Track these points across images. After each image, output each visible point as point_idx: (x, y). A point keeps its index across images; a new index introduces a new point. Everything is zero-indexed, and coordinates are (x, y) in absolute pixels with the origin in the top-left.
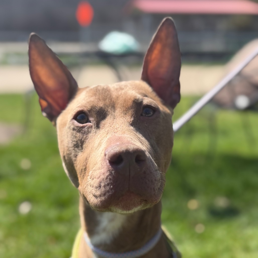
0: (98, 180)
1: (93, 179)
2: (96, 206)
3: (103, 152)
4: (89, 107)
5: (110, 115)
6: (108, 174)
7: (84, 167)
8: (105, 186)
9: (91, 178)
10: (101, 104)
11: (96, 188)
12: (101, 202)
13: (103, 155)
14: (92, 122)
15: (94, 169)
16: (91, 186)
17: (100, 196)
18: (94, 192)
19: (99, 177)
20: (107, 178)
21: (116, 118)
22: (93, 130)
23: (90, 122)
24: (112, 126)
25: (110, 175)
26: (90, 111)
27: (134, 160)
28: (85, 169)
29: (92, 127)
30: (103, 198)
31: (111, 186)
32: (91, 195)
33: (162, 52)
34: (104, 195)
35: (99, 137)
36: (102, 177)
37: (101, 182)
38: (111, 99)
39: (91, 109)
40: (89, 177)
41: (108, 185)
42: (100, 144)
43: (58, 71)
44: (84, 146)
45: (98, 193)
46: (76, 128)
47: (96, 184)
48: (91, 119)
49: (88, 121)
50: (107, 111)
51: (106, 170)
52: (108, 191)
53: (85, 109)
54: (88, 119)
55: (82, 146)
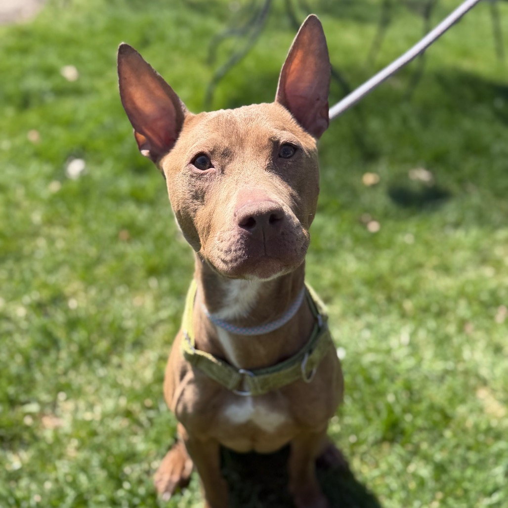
0: (229, 243)
1: (222, 242)
2: (226, 272)
3: (233, 211)
4: (211, 148)
5: (238, 157)
6: (239, 237)
7: (208, 225)
8: (236, 251)
9: (219, 240)
10: (226, 143)
11: (226, 252)
12: (232, 268)
13: (232, 214)
14: (215, 167)
15: (222, 229)
16: (219, 250)
17: (231, 261)
18: (223, 257)
19: (230, 239)
20: (238, 242)
21: (246, 161)
22: (218, 177)
23: (213, 167)
24: (242, 173)
25: (241, 238)
26: (212, 152)
27: (268, 222)
28: (209, 227)
29: (215, 173)
30: (235, 264)
31: (243, 251)
32: (220, 260)
33: (303, 61)
34: (236, 260)
35: (225, 186)
36: (233, 239)
37: (231, 246)
38: (238, 136)
39: (214, 150)
40: (216, 238)
41: (240, 249)
42: (228, 198)
43: (159, 93)
44: (206, 197)
45: (228, 258)
46: (195, 175)
47: (225, 248)
48: (214, 163)
49: (211, 166)
50: (235, 152)
51: (237, 233)
52: (240, 257)
53: (206, 150)
54: (211, 164)
55: (203, 197)
